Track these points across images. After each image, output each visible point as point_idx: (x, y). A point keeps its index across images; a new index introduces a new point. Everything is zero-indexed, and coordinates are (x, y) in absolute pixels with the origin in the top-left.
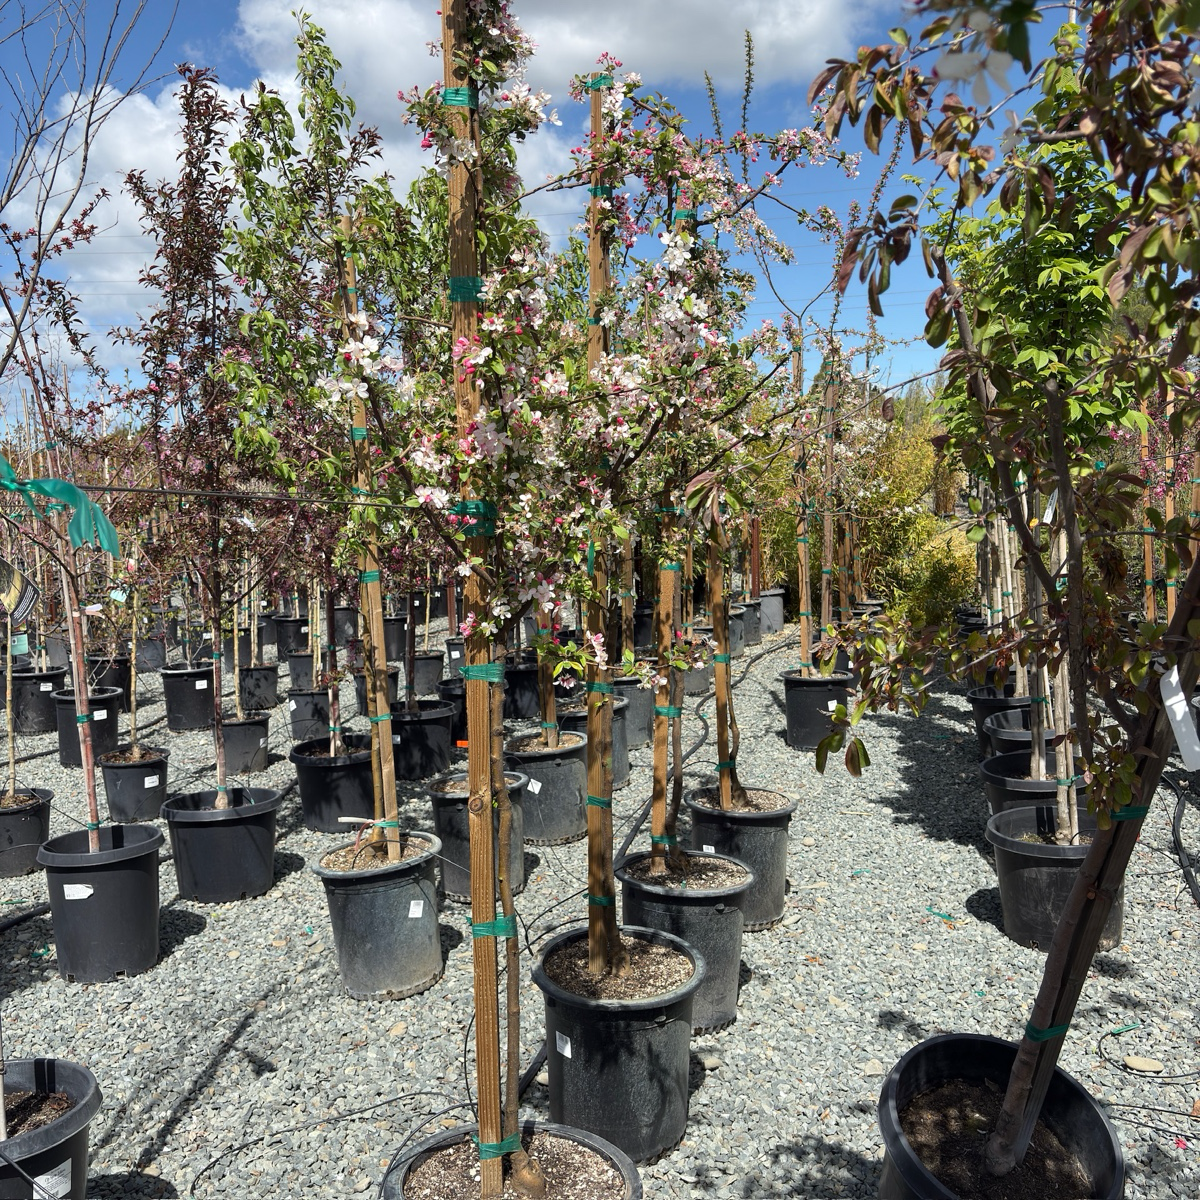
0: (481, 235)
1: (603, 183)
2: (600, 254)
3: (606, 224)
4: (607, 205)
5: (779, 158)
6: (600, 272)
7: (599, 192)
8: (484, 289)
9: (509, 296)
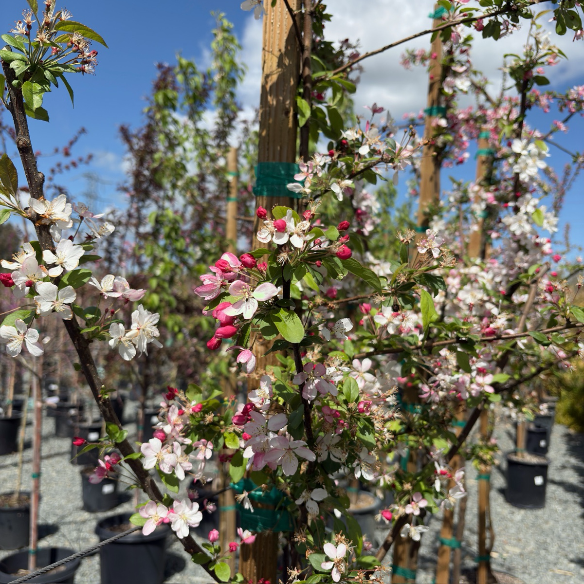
0: (303, 104)
1: (439, 103)
2: (432, 167)
3: (440, 140)
4: (443, 123)
5: (566, 110)
6: (431, 185)
7: (435, 111)
8: (299, 177)
9: (336, 189)
